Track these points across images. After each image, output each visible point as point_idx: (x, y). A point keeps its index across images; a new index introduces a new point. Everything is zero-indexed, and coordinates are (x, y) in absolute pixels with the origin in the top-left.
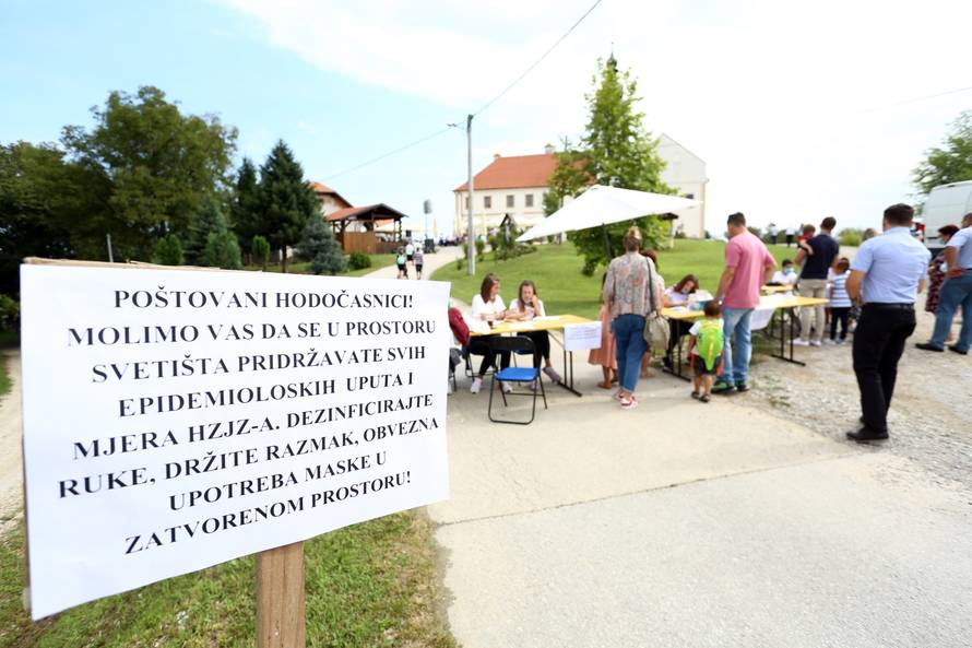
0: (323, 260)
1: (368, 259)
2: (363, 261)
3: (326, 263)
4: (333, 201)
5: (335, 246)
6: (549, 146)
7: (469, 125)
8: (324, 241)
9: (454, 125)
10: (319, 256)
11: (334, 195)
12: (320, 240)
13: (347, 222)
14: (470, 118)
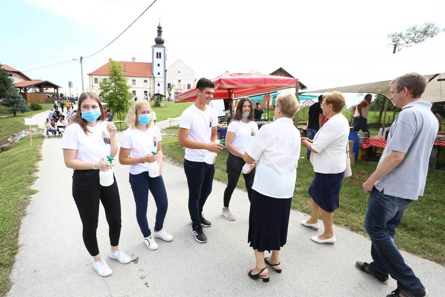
0: (17, 107)
1: (41, 106)
2: (38, 107)
3: (19, 108)
4: (18, 76)
5: (23, 101)
6: (134, 58)
7: (81, 61)
8: (17, 99)
9: (75, 60)
10: (15, 105)
11: (19, 73)
12: (15, 99)
13: (28, 88)
14: (82, 58)
